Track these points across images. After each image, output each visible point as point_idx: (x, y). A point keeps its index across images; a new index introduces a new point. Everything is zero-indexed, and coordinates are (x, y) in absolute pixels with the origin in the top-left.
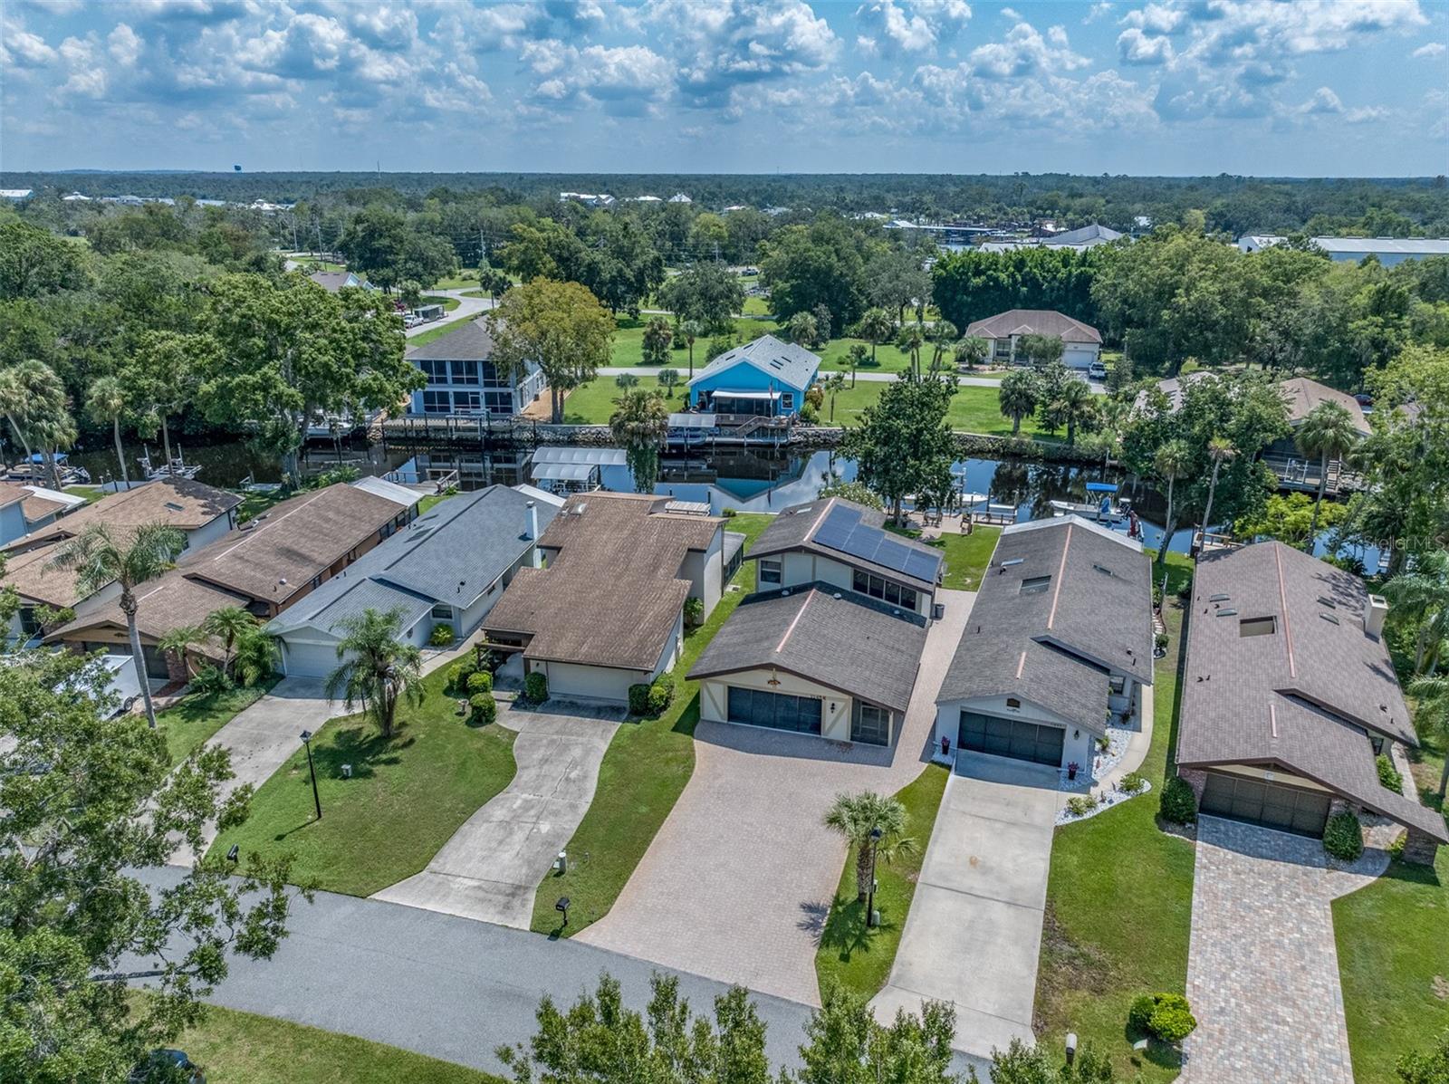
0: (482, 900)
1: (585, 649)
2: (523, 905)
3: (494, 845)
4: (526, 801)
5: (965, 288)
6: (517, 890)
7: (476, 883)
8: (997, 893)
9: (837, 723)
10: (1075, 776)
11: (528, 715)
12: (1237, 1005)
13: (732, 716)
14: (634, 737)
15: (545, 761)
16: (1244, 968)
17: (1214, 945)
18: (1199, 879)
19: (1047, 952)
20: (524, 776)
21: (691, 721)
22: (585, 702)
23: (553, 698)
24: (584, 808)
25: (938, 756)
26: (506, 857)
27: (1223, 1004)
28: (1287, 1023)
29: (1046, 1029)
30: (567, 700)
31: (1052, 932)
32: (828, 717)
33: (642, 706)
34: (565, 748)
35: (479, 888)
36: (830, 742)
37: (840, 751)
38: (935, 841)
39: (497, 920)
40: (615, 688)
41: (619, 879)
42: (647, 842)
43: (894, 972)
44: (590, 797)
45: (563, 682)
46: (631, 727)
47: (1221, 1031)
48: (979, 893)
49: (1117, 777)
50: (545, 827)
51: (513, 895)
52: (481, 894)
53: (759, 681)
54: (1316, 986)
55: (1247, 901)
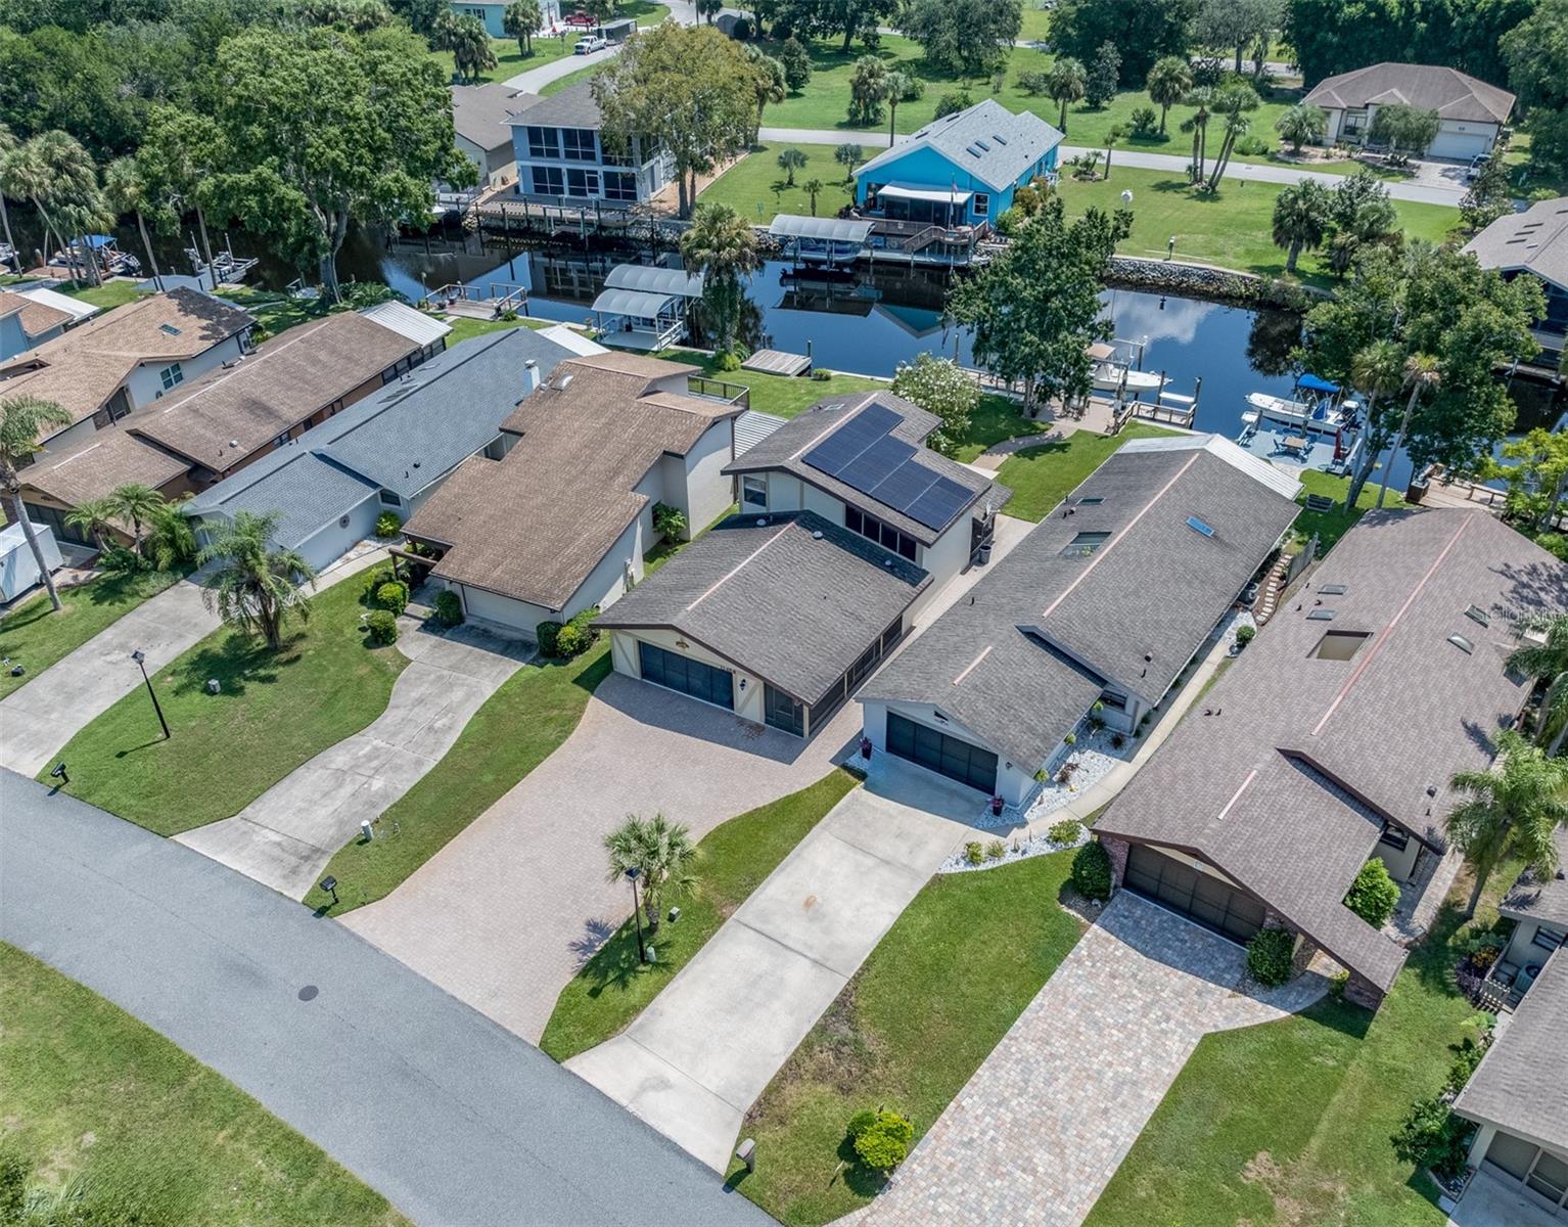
0: (274, 859)
1: (498, 572)
2: (310, 872)
3: (317, 796)
4: (376, 749)
5: (1332, 20)
6: (314, 854)
7: (277, 838)
8: (811, 948)
9: (750, 703)
10: (1001, 812)
11: (433, 639)
12: (993, 1139)
13: (645, 674)
14: (527, 685)
15: (420, 701)
16: (1035, 1097)
17: (1018, 1062)
18: (1062, 975)
19: (821, 1029)
20: (390, 717)
21: (595, 679)
22: (500, 632)
23: (469, 622)
24: (426, 768)
25: (856, 760)
26: (322, 814)
27: (976, 1135)
28: (1034, 1172)
29: (758, 1121)
30: (483, 626)
31: (842, 1008)
32: (740, 695)
33: (548, 647)
34: (451, 687)
35: (279, 844)
36: (742, 721)
37: (747, 737)
38: (782, 870)
39: (275, 884)
40: (526, 623)
41: (419, 858)
42: (469, 819)
43: (640, 1019)
44: (440, 756)
45: (481, 608)
46: (533, 670)
47: (951, 1167)
48: (790, 944)
49: (1055, 820)
50: (378, 784)
51: (307, 858)
52: (277, 852)
53: (666, 641)
54: (1104, 1135)
55: (1098, 1014)
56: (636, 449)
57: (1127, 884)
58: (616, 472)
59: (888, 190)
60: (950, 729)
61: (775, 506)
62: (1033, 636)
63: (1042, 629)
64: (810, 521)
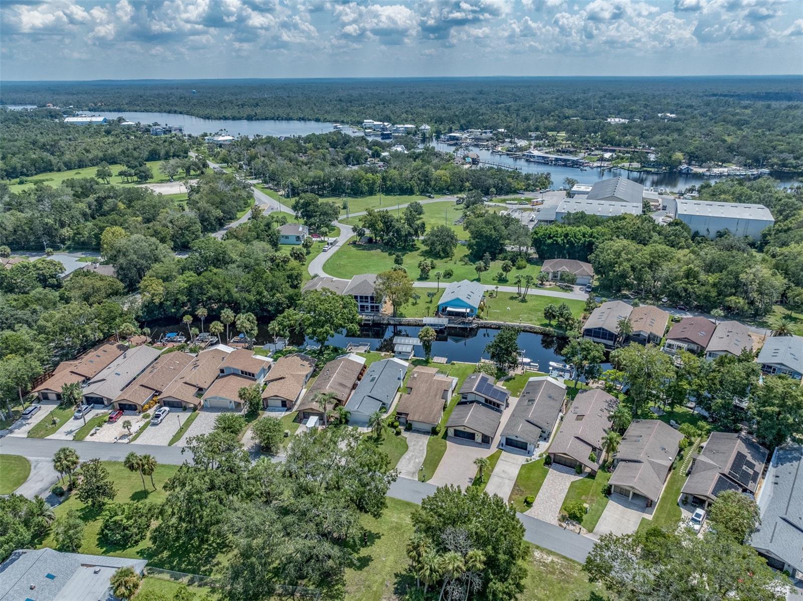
0: (408, 475)
1: (421, 418)
2: (416, 476)
3: (407, 463)
4: (412, 454)
6: (414, 473)
7: (405, 471)
8: (507, 477)
9: (478, 439)
10: (530, 453)
11: (409, 433)
12: (545, 499)
13: (455, 435)
14: (433, 439)
15: (414, 445)
16: (549, 493)
17: (545, 489)
18: (548, 476)
19: (514, 488)
20: (410, 448)
21: (445, 436)
22: (421, 431)
23: (414, 429)
24: (425, 456)
25: (501, 447)
26: (411, 466)
27: (542, 498)
28: (552, 502)
30: (417, 430)
31: (515, 485)
32: (476, 437)
33: (434, 432)
34: (418, 442)
35: (407, 472)
36: (477, 443)
37: (479, 445)
38: (497, 466)
39: (411, 478)
40: (429, 428)
41: (434, 472)
42: (438, 464)
44: (425, 454)
45: (415, 426)
46: (432, 437)
47: (541, 503)
48: (503, 477)
49: (539, 453)
50: (417, 460)
53: (461, 429)
54: (561, 496)
55: (555, 481)
56: (438, 389)
57: (554, 462)
58: (436, 395)
59: (449, 309)
60: (518, 439)
61: (469, 399)
62: (528, 421)
63: (529, 420)
64: (478, 402)
